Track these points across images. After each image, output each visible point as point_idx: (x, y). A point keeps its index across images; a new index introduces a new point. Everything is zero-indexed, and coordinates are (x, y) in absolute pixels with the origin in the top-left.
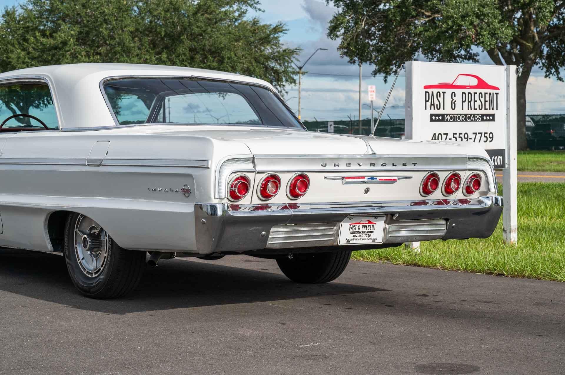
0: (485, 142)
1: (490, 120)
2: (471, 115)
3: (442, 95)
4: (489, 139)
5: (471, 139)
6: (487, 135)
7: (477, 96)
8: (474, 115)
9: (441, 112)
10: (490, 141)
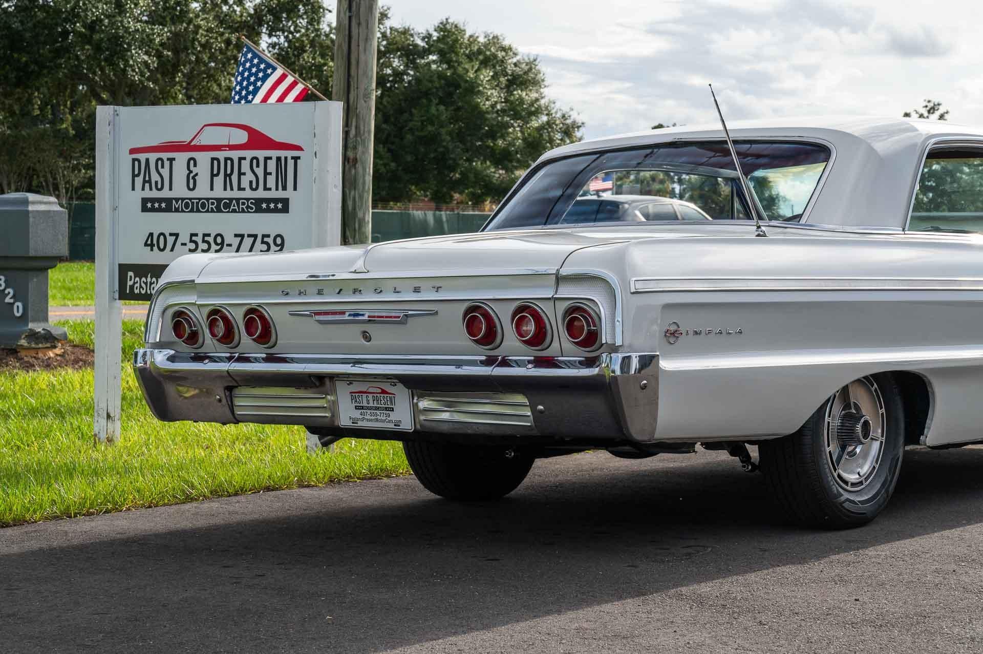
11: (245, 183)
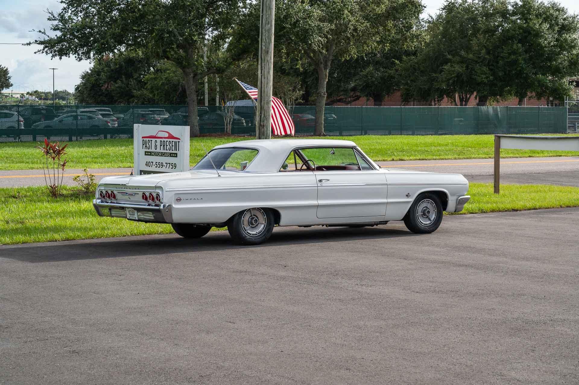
2: (165, 153)
3: (150, 141)
4: (174, 167)
5: (164, 166)
6: (173, 165)
8: (166, 153)
9: (150, 150)
11: (168, 149)
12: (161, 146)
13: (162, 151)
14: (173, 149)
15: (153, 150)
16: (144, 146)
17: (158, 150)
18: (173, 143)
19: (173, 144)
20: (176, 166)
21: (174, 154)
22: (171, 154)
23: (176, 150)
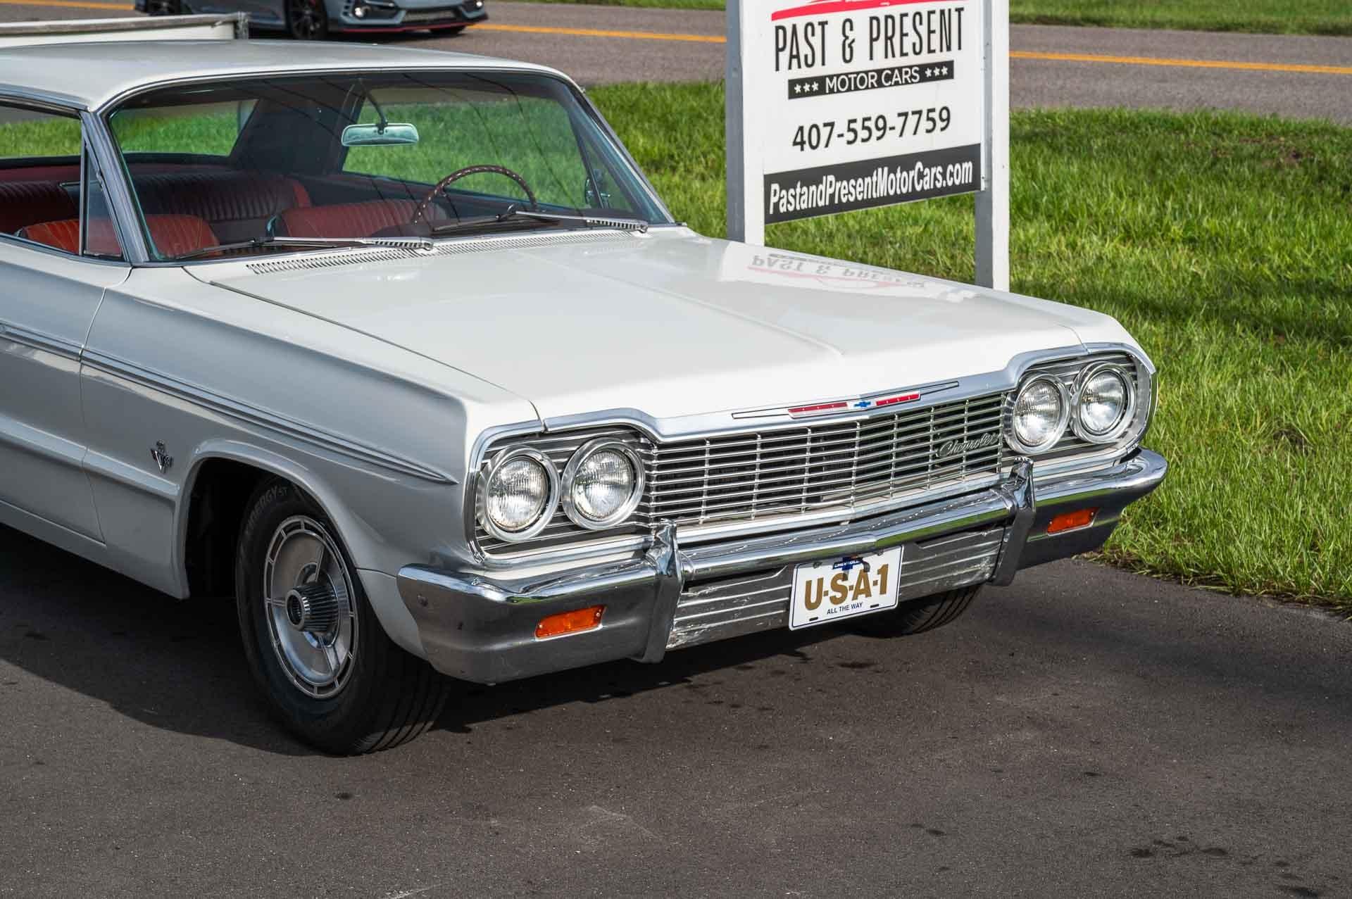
0: (928, 131)
1: (941, 77)
2: (892, 70)
3: (818, 29)
4: (940, 124)
5: (892, 128)
6: (935, 115)
7: (908, 22)
8: (900, 69)
9: (817, 71)
10: (943, 129)
12: (872, 40)
13: (880, 62)
14: (935, 44)
15: (835, 65)
16: (784, 56)
17: (861, 62)
18: (935, 19)
19: (935, 25)
20: (948, 119)
21: (940, 65)
22: (923, 68)
23: (949, 49)
